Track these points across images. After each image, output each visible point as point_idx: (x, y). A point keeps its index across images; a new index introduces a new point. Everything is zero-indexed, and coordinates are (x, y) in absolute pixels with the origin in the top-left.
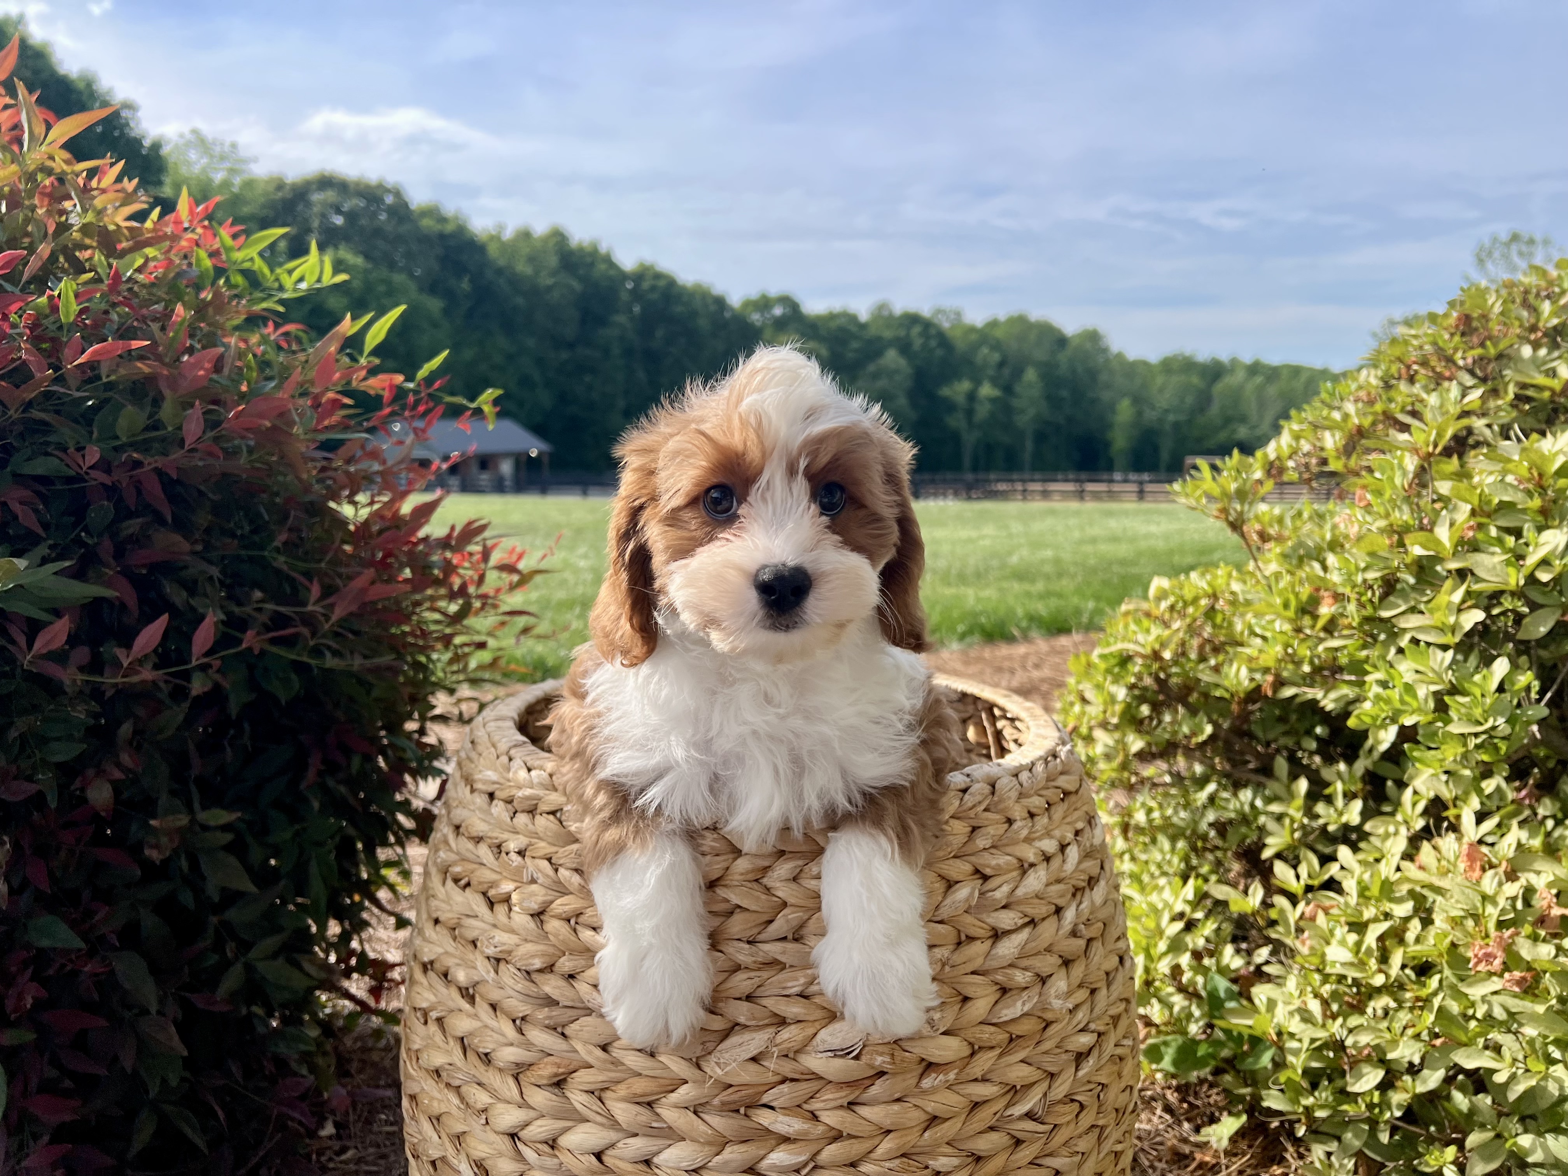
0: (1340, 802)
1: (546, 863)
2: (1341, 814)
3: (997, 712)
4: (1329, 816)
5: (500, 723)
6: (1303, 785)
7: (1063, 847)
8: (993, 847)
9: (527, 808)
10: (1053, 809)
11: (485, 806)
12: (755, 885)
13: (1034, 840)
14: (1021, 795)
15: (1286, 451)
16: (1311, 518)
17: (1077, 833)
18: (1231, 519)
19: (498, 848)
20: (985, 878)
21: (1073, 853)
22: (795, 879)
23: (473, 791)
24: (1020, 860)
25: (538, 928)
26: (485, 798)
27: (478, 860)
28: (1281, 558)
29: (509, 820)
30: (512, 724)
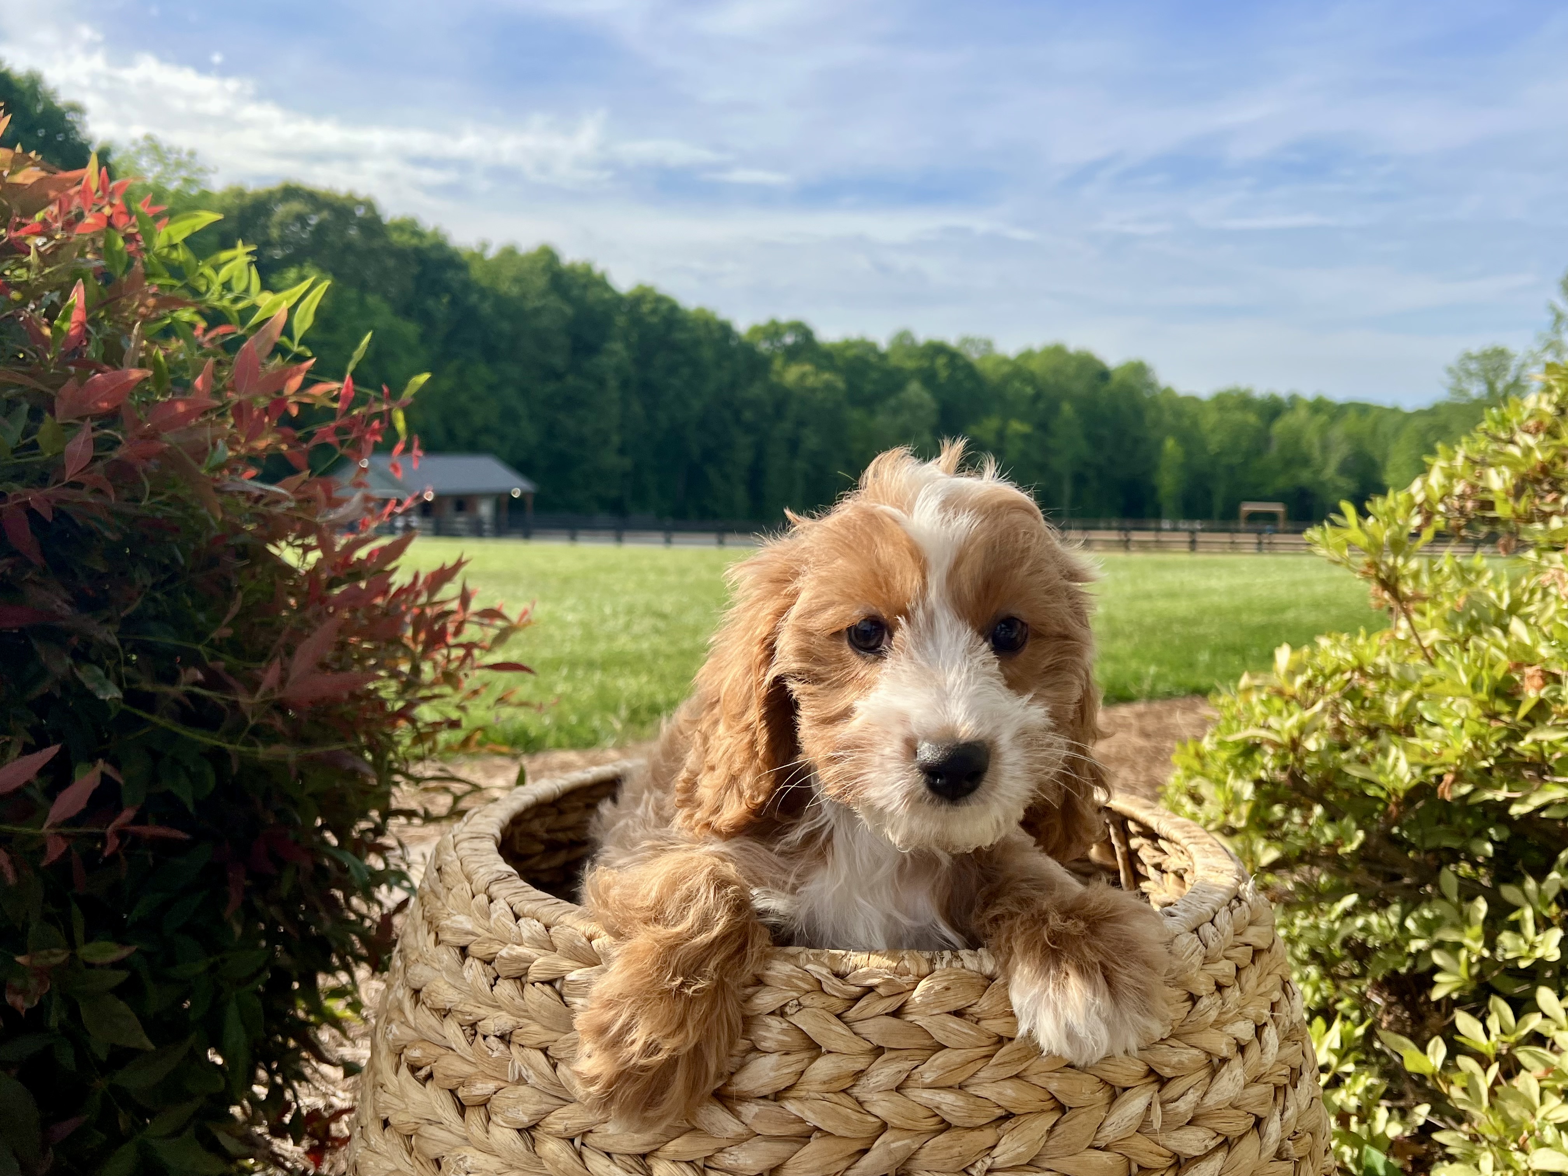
0: (1529, 928)
1: (540, 1055)
2: (1533, 947)
3: (1132, 827)
4: (1518, 948)
5: (476, 844)
6: (1481, 907)
7: (1259, 1029)
8: (1173, 1036)
9: (513, 973)
10: (1244, 976)
11: (455, 966)
12: (843, 1099)
13: (1224, 1023)
14: (1207, 960)
15: (1437, 493)
16: (1453, 572)
17: (1273, 1007)
18: (1382, 575)
19: (472, 1028)
20: (1163, 1082)
21: (1271, 1035)
22: (899, 1089)
23: (438, 942)
24: (1209, 1054)
25: (528, 1149)
26: (455, 954)
27: (444, 1043)
28: (1442, 623)
29: (488, 989)
30: (491, 845)
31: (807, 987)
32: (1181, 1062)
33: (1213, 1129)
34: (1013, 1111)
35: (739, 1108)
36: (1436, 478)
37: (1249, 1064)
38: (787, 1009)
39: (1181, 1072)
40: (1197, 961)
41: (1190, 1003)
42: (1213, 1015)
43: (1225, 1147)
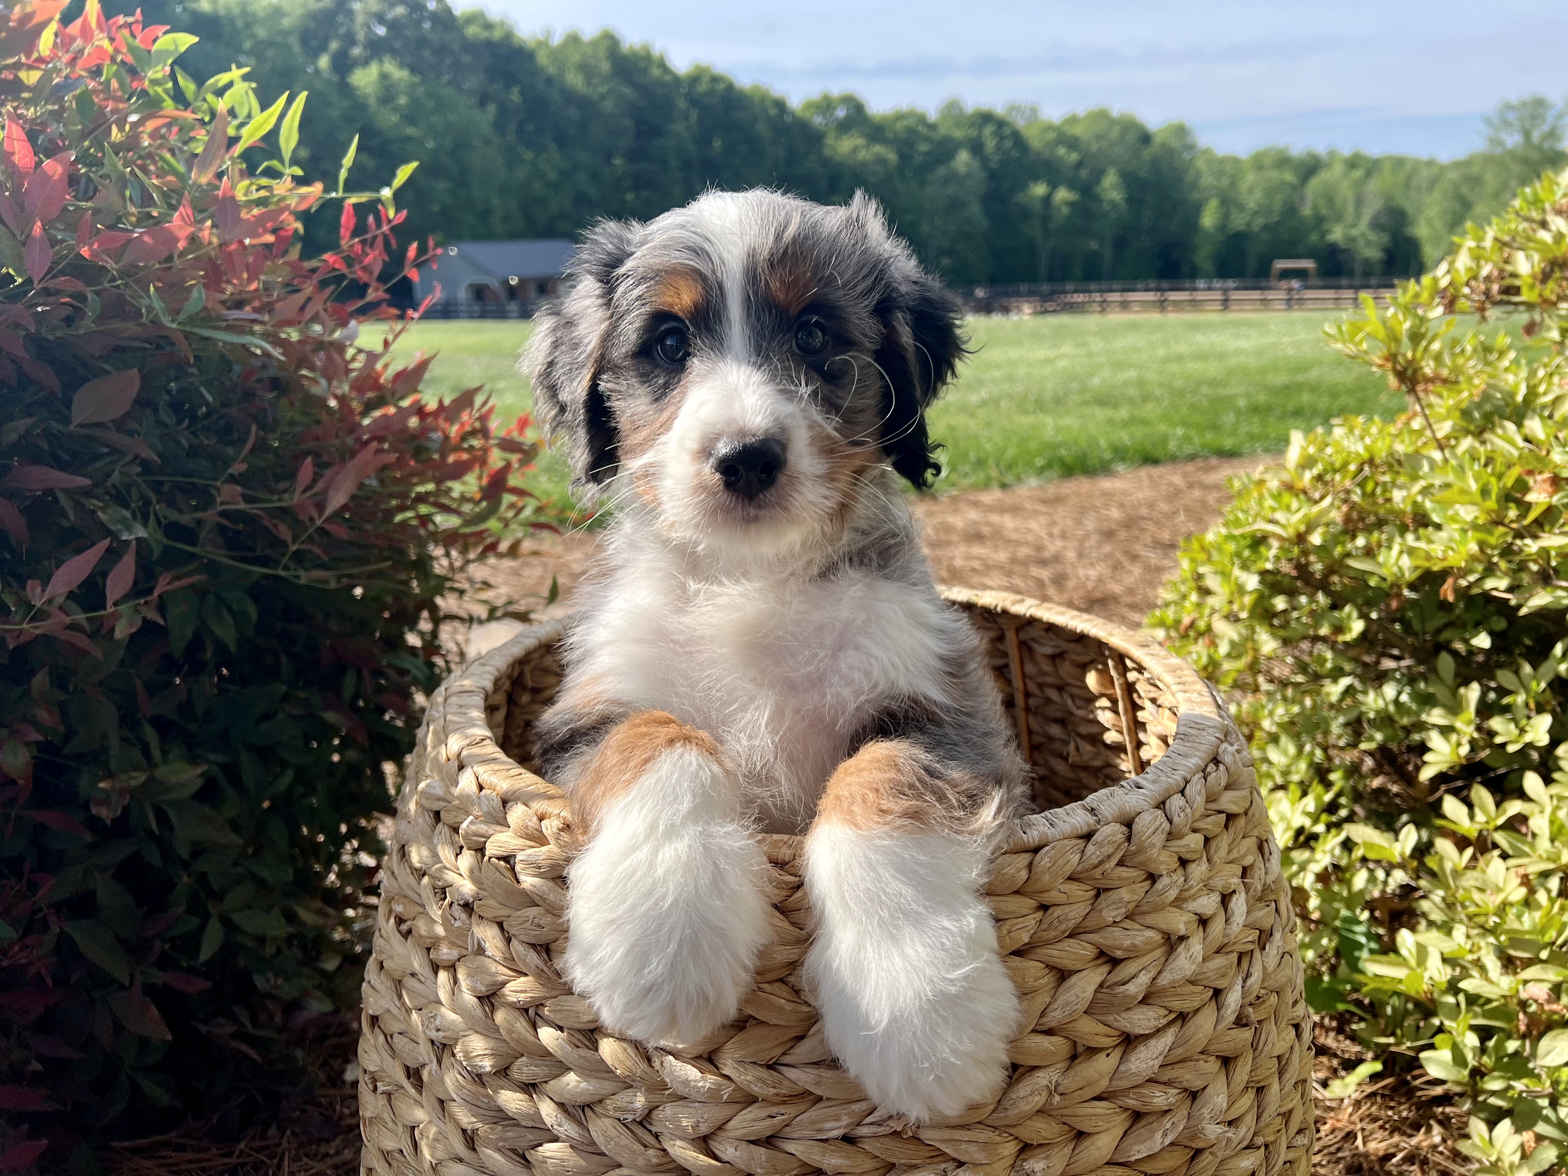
2: (1523, 731)
3: (1128, 663)
4: (1509, 733)
6: (1474, 692)
7: (1226, 899)
8: (1127, 918)
9: (473, 845)
10: (1213, 845)
13: (1186, 900)
14: (1171, 837)
15: (1463, 276)
17: (1245, 872)
18: (1400, 368)
20: (1114, 963)
21: (1239, 902)
24: (1166, 933)
28: (1458, 414)
32: (1135, 946)
33: (1165, 1008)
36: (1463, 260)
37: (1210, 937)
39: (1134, 953)
40: (1159, 839)
41: (1148, 882)
42: (1173, 893)
43: (1180, 1022)
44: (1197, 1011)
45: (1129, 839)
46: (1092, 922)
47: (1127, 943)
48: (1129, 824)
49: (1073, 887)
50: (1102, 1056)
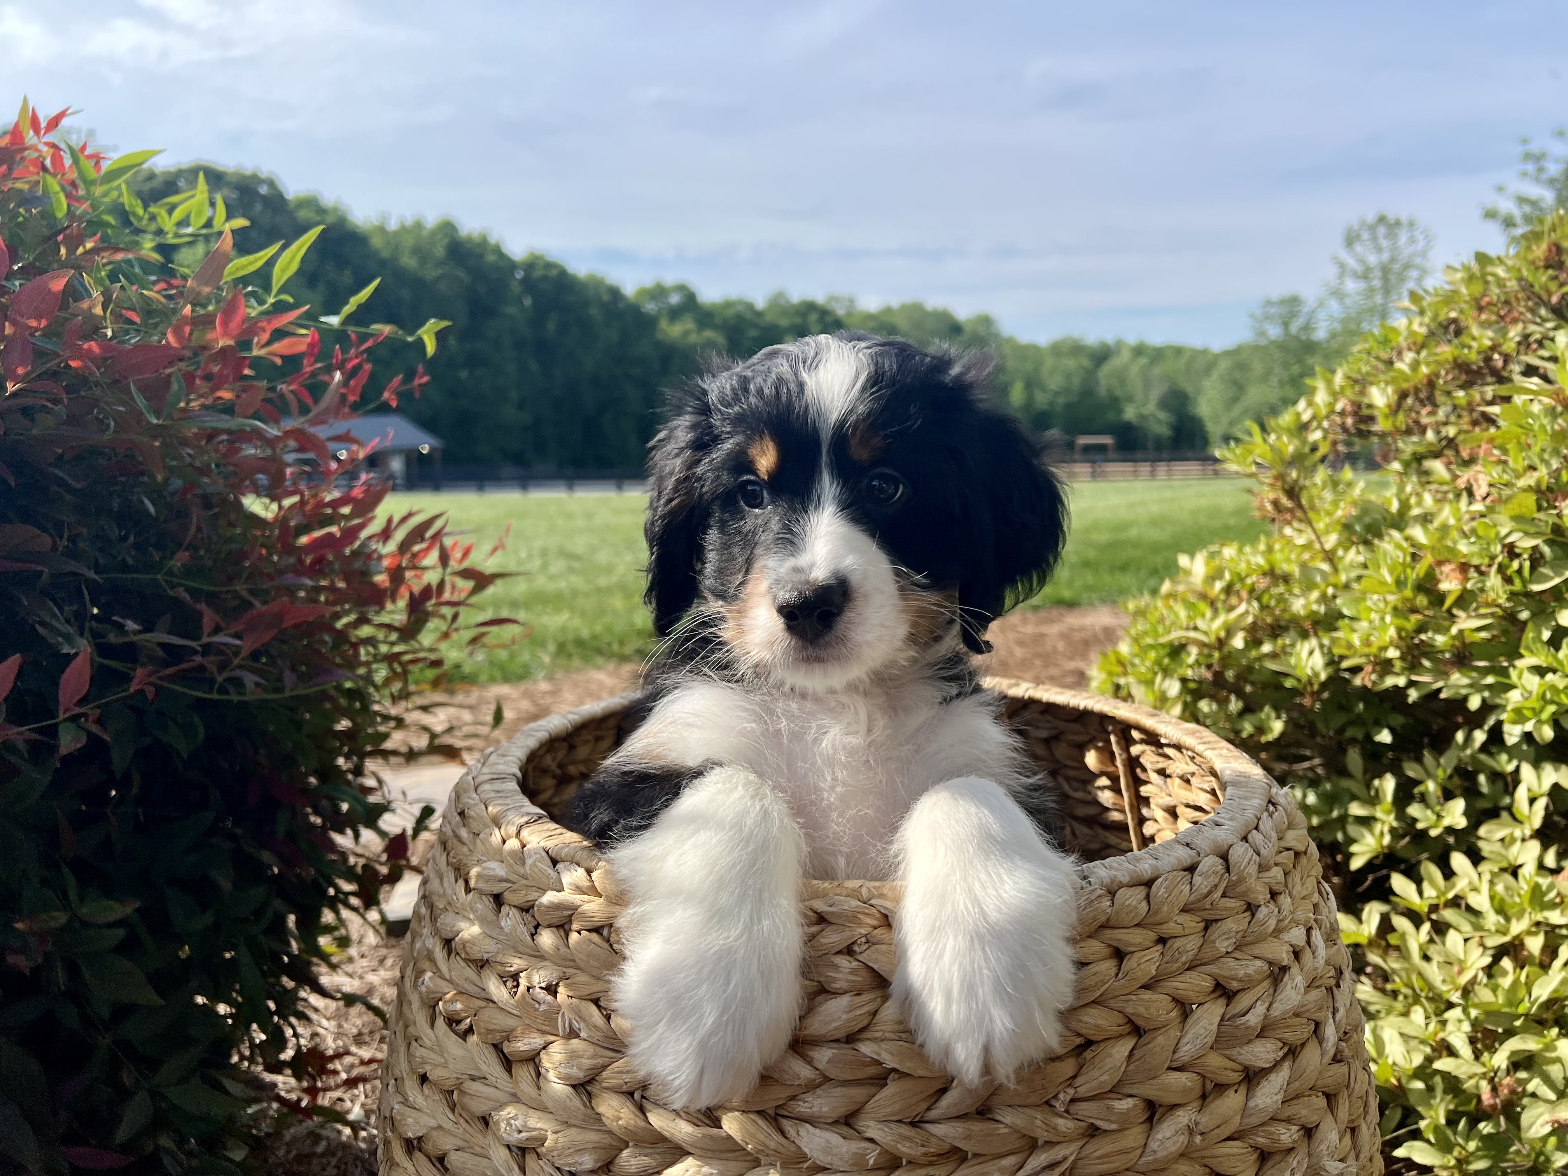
0: (1435, 802)
1: (593, 1008)
2: (1441, 816)
3: (1136, 734)
4: (1428, 819)
5: (498, 786)
6: (1390, 782)
7: (1308, 934)
8: (1237, 948)
9: (555, 921)
10: (1290, 880)
11: (491, 916)
13: (1282, 931)
14: (1262, 868)
15: (1323, 410)
18: (1287, 486)
19: (513, 980)
20: (1230, 995)
21: (1318, 938)
23: (468, 890)
24: (1270, 964)
25: (585, 1106)
26: (489, 903)
27: (483, 995)
29: (529, 938)
30: (513, 786)
31: (874, 923)
32: (1249, 975)
33: (1280, 1039)
34: (1093, 1038)
35: (810, 1053)
36: (1321, 397)
37: (1305, 969)
38: (856, 948)
39: (1248, 985)
40: (1253, 869)
41: (1248, 914)
42: (1272, 923)
43: (1291, 1056)
44: (1303, 1045)
45: (1228, 869)
46: (1207, 954)
47: (1241, 973)
48: (1224, 857)
49: (1184, 918)
50: (1231, 1092)
